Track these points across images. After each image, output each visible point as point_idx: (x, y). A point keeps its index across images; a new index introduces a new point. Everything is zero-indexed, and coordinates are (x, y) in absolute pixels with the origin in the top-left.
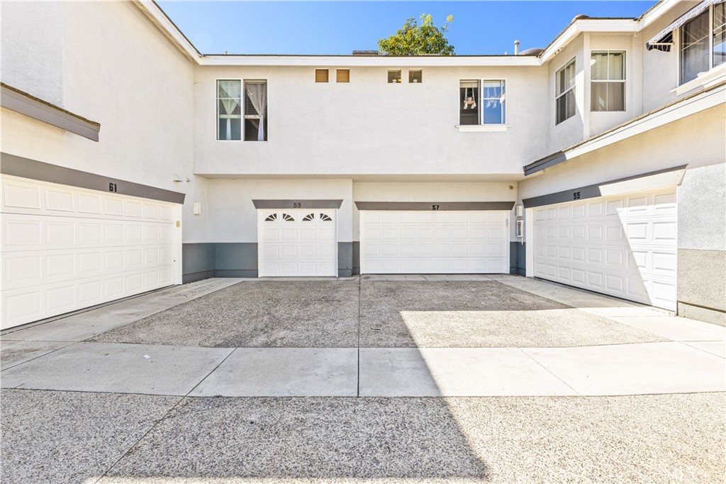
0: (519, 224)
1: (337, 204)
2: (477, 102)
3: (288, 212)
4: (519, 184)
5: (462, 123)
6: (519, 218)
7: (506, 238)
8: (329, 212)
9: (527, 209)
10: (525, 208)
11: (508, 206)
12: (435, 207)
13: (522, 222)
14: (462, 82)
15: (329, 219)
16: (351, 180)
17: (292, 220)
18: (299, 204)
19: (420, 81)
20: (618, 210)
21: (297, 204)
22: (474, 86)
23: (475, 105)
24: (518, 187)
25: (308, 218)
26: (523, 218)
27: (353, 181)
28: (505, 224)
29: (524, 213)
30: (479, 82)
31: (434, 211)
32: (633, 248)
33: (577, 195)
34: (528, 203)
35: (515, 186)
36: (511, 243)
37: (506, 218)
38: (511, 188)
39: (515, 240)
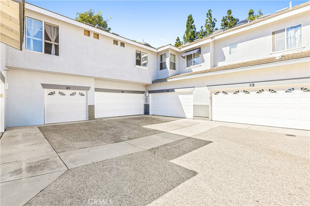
0: (147, 99)
1: (88, 89)
2: (140, 58)
3: (62, 91)
4: (147, 86)
5: (136, 64)
6: (147, 96)
7: (142, 103)
8: (84, 92)
9: (150, 94)
10: (149, 93)
11: (143, 92)
12: (123, 92)
13: (148, 98)
14: (136, 51)
15: (83, 95)
16: (94, 79)
17: (64, 95)
18: (69, 87)
19: (124, 46)
20: (179, 95)
21: (68, 88)
22: (140, 53)
23: (139, 59)
24: (146, 87)
25: (72, 94)
26: (148, 96)
27: (95, 79)
28: (142, 98)
29: (149, 95)
30: (141, 52)
31: (122, 93)
32: (182, 105)
33: (168, 91)
34: (150, 92)
35: (145, 86)
36: (144, 104)
37: (142, 96)
38: (144, 87)
39: (145, 104)
